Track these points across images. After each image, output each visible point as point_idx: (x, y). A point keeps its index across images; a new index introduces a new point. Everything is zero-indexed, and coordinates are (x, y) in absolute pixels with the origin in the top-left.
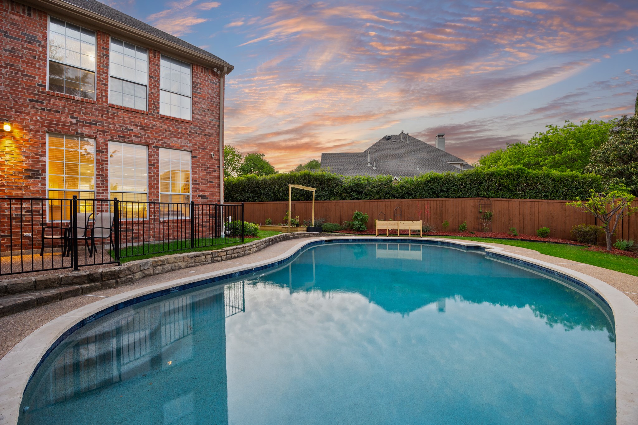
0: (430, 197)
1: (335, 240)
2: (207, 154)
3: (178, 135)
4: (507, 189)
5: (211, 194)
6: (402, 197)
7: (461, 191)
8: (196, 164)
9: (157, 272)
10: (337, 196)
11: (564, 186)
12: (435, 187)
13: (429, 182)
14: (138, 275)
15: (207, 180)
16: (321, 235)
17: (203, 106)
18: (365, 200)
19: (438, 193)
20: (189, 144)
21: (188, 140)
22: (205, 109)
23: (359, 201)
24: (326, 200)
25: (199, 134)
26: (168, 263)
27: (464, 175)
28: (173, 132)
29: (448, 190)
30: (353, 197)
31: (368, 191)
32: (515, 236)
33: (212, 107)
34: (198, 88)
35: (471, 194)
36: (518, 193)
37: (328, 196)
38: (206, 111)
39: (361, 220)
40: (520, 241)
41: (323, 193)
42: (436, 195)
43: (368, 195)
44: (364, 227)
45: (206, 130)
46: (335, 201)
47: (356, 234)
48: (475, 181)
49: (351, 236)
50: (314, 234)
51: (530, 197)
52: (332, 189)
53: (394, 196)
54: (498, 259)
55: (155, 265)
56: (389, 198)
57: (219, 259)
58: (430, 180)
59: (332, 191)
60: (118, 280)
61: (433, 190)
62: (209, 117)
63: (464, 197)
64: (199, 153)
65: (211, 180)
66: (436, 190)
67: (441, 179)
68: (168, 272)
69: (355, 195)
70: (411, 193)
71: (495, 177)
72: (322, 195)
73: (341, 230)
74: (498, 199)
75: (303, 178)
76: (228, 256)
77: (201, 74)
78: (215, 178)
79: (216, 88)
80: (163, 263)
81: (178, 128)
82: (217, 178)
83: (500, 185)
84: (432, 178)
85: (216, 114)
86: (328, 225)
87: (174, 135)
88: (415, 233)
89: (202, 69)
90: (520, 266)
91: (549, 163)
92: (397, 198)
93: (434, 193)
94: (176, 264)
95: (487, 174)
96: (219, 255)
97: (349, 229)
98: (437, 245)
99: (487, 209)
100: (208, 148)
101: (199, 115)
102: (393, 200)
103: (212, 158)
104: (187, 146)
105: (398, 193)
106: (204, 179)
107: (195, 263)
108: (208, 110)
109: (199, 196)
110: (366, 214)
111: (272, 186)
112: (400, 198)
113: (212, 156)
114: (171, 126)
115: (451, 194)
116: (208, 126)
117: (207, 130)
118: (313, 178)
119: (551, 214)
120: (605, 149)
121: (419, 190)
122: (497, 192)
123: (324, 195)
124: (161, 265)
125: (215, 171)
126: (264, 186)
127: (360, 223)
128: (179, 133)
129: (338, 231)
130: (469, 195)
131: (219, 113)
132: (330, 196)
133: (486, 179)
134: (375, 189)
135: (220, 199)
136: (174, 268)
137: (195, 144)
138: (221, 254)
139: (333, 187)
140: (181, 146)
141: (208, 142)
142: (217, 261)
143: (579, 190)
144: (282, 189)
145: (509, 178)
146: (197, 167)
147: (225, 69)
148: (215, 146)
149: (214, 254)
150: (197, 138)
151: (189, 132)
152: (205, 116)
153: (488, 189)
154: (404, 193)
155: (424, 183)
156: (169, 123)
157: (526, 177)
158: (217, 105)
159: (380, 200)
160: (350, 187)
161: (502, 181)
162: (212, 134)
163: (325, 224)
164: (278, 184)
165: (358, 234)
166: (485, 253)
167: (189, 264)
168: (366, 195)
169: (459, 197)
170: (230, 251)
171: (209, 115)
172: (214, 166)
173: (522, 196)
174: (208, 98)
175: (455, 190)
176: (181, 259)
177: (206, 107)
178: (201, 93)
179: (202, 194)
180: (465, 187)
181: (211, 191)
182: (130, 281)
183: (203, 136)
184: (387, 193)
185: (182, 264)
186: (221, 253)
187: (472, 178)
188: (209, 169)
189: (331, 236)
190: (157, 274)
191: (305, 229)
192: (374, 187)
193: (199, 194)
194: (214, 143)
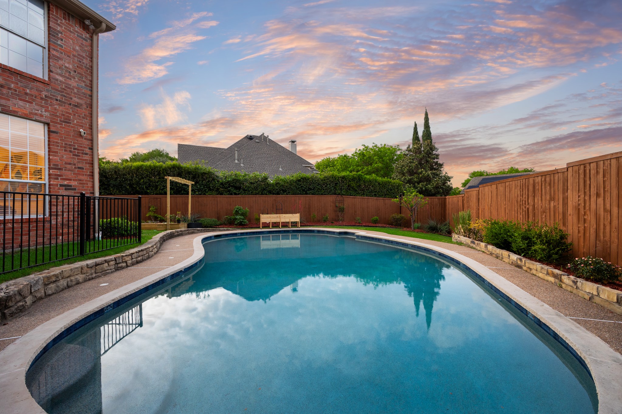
0: (301, 194)
1: (223, 235)
2: (74, 131)
3: (23, 96)
4: (353, 189)
5: (80, 184)
6: (278, 194)
7: (324, 189)
8: (57, 142)
9: (50, 292)
10: (213, 190)
11: (385, 188)
12: (304, 185)
13: (299, 181)
14: (29, 300)
15: (75, 165)
16: (205, 231)
17: (67, 65)
18: (243, 196)
19: (307, 191)
20: (44, 113)
21: (42, 106)
22: (70, 69)
23: (238, 196)
24: (201, 194)
25: (60, 101)
26: (62, 278)
27: (325, 177)
28: (16, 91)
29: (314, 189)
30: (231, 192)
31: (246, 187)
32: (359, 223)
33: (80, 70)
34: (58, 38)
35: (330, 192)
36: (360, 192)
37: (203, 190)
38: (72, 73)
39: (242, 214)
40: (363, 227)
41: (197, 187)
42: (305, 192)
43: (246, 190)
44: (246, 221)
45: (71, 99)
46: (212, 196)
47: (239, 228)
48: (333, 182)
49: (235, 230)
50: (198, 230)
51: (367, 195)
52: (208, 183)
53: (270, 192)
54: (366, 240)
55: (47, 282)
56: (266, 194)
57: (124, 264)
58: (300, 179)
59: (208, 185)
60: (6, 311)
61: (303, 188)
62: (76, 82)
63: (326, 194)
64: (61, 127)
65: (80, 165)
66: (305, 188)
67: (309, 179)
68: (63, 290)
69: (232, 190)
70: (285, 190)
71: (346, 179)
72: (196, 189)
73: (220, 225)
74: (348, 196)
75: (172, 170)
76: (133, 260)
77: (64, 21)
78: (86, 163)
79: (86, 46)
80: (57, 278)
81: (26, 87)
82: (89, 163)
83: (349, 186)
84: (302, 178)
85: (87, 79)
86: (206, 220)
87: (17, 95)
88: (294, 224)
89: (64, 14)
90: (383, 243)
91: (365, 171)
92: (273, 194)
93: (304, 190)
94: (72, 278)
95: (340, 177)
96: (124, 261)
97: (231, 223)
98: (314, 233)
99: (341, 204)
100: (75, 122)
101: (61, 75)
102: (270, 196)
103: (81, 136)
104: (41, 116)
105: (274, 190)
106: (70, 164)
107: (96, 273)
108: (75, 72)
109: (61, 185)
110: (247, 208)
111: (128, 177)
112: (275, 194)
113: (82, 134)
114: (13, 82)
115: (316, 191)
116: (75, 93)
117: (74, 99)
118: (185, 170)
119: (378, 207)
120: (402, 165)
121: (292, 188)
122: (347, 191)
123: (198, 190)
124: (54, 282)
125: (86, 154)
126: (115, 176)
127: (242, 217)
128: (26, 94)
129: (218, 226)
130: (329, 193)
131: (90, 79)
132: (205, 191)
133: (340, 181)
134: (252, 186)
135: (93, 190)
136: (70, 283)
137: (54, 114)
138: (127, 259)
139: (208, 181)
140: (31, 113)
141: (74, 115)
142: (122, 268)
143: (392, 191)
144: (142, 180)
145: (354, 181)
146: (58, 146)
147: (104, 26)
148: (87, 121)
149: (117, 260)
150: (57, 107)
151: (44, 96)
152: (71, 79)
153: (341, 188)
154: (280, 190)
155: (296, 182)
156: (8, 77)
157: (364, 181)
158: (89, 69)
159: (258, 196)
160: (228, 182)
161: (350, 183)
162: (81, 105)
163: (201, 219)
164: (137, 175)
165: (241, 228)
166: (355, 237)
167: (88, 276)
168: (244, 190)
169: (322, 194)
170: (136, 254)
171: (77, 80)
172: (85, 147)
173: (362, 194)
174: (74, 56)
175: (319, 188)
176: (78, 271)
177: (71, 67)
178: (64, 46)
179: (66, 183)
180: (326, 186)
181: (80, 180)
182: (21, 310)
183: (67, 105)
184: (264, 189)
185: (80, 277)
186: (125, 257)
187: (331, 179)
188: (76, 151)
189: (216, 231)
190: (50, 295)
191: (186, 225)
192: (251, 183)
193: (62, 184)
194: (83, 118)
